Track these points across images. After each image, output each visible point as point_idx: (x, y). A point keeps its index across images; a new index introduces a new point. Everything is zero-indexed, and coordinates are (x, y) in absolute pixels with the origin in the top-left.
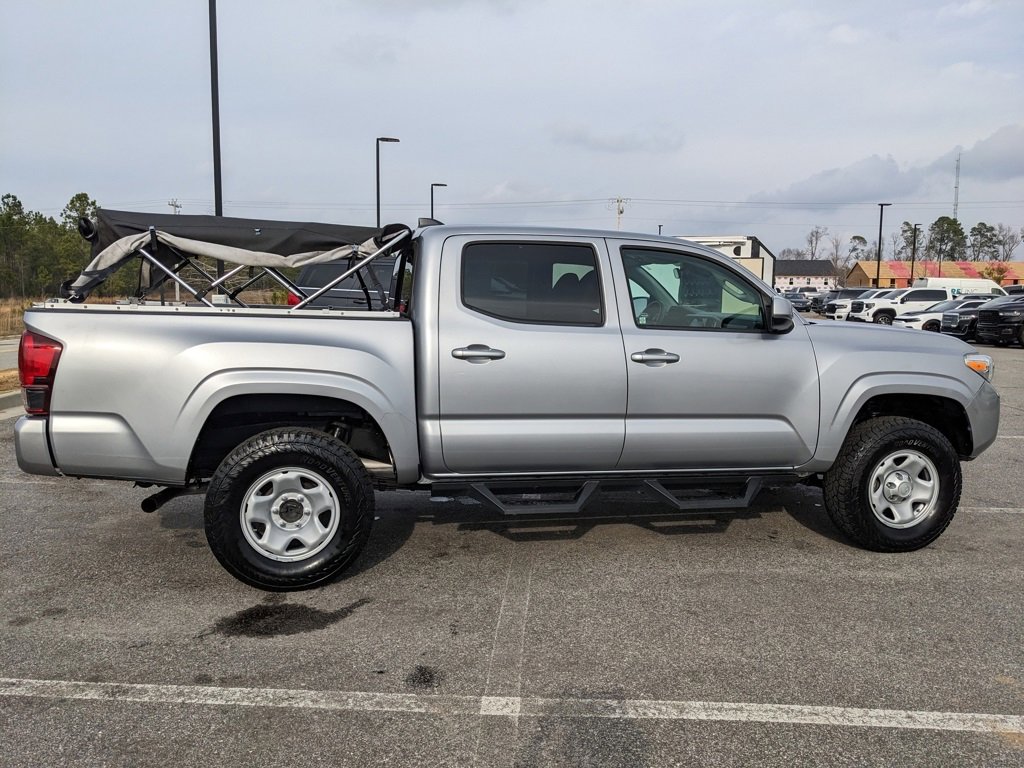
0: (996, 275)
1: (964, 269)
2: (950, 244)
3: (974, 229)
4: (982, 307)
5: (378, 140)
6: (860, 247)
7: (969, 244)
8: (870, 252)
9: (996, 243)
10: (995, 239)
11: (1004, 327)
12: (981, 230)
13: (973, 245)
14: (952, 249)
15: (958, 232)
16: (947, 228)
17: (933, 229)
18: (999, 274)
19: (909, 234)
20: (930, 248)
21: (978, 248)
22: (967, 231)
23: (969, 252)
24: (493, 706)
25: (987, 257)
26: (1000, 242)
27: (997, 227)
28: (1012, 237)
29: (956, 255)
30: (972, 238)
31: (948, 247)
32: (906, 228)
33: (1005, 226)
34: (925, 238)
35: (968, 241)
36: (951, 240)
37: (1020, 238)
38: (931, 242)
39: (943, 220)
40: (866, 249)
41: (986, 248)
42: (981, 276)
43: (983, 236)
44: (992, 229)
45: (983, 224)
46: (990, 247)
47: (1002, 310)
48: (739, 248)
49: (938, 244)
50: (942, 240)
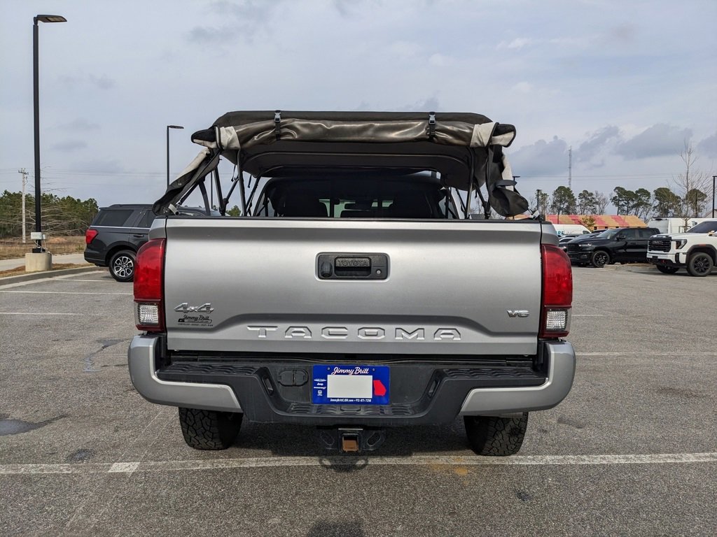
0: (588, 223)
1: (574, 220)
2: (567, 204)
3: (580, 194)
4: (570, 242)
5: (168, 127)
7: (577, 204)
9: (594, 203)
10: (594, 201)
11: (583, 254)
12: (585, 195)
13: (580, 205)
14: (568, 207)
15: (571, 196)
16: (564, 194)
17: (555, 194)
18: (590, 222)
19: (540, 197)
20: (553, 207)
21: (583, 206)
22: (576, 196)
23: (578, 209)
24: (118, 468)
25: (589, 213)
26: (597, 203)
27: (594, 193)
28: (604, 199)
29: (570, 211)
30: (580, 200)
31: (565, 206)
33: (599, 193)
34: (550, 200)
35: (577, 202)
36: (566, 201)
37: (609, 200)
38: (554, 203)
39: (561, 188)
41: (588, 207)
42: (580, 223)
43: (586, 199)
44: (592, 194)
45: (586, 191)
46: (590, 206)
47: (581, 243)
49: (559, 204)
50: (561, 201)
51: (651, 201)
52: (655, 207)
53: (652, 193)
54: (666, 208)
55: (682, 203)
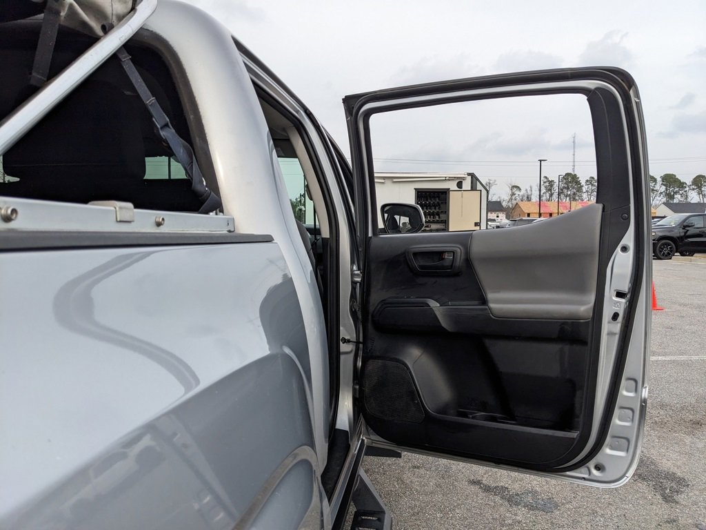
2: (573, 190)
3: (587, 181)
6: (517, 193)
7: (584, 190)
8: (523, 196)
12: (591, 181)
13: (587, 191)
14: (574, 194)
15: (578, 183)
16: (571, 180)
17: (562, 181)
19: (547, 184)
20: (560, 193)
21: (590, 193)
22: (583, 182)
23: (585, 196)
29: (577, 198)
30: (586, 187)
31: (572, 193)
32: (545, 180)
34: (557, 186)
35: (584, 188)
36: (573, 188)
38: (561, 189)
39: (568, 174)
40: (521, 193)
43: (592, 185)
48: (462, 182)
49: (565, 191)
50: (568, 188)
51: (657, 187)
52: (661, 193)
53: (659, 179)
54: (672, 194)
55: (687, 189)
